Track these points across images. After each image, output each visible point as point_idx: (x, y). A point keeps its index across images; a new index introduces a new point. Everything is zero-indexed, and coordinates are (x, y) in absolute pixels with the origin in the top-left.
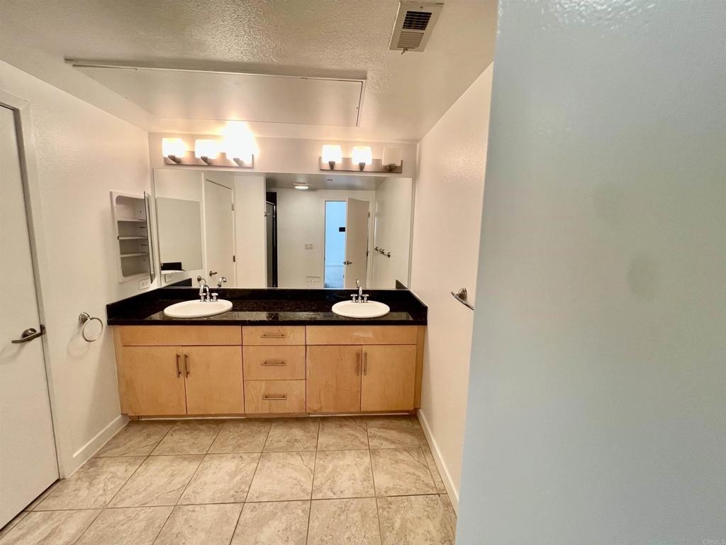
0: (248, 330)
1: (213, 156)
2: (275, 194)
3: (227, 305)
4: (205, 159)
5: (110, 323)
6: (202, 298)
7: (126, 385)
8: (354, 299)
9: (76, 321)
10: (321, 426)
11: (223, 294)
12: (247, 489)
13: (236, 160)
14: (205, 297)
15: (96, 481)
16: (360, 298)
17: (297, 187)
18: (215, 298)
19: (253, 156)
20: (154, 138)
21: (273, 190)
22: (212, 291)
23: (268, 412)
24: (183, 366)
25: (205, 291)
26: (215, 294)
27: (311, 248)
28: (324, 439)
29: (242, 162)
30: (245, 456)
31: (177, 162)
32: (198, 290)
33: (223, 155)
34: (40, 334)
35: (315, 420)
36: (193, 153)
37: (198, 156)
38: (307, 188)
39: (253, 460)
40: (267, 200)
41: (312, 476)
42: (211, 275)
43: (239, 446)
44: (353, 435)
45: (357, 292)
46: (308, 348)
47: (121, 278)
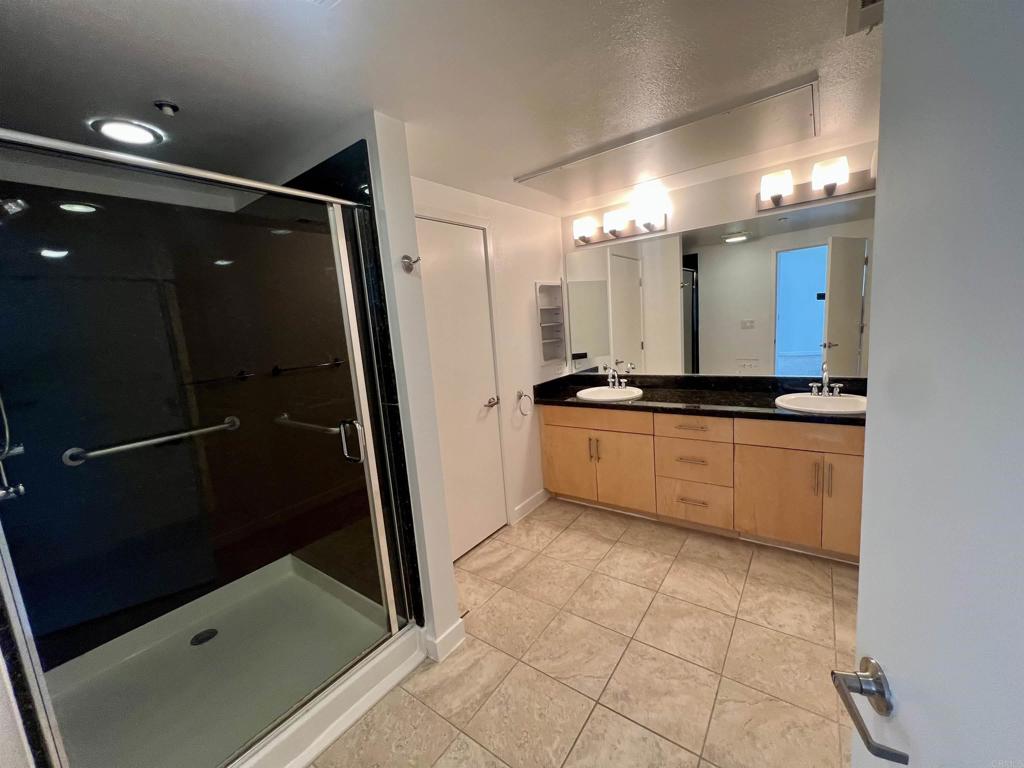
0: (660, 417)
1: (622, 227)
2: (695, 257)
3: (637, 392)
4: (613, 233)
5: (536, 402)
6: (611, 384)
7: (547, 460)
8: (815, 390)
9: (515, 396)
10: (756, 553)
11: (632, 381)
12: (660, 582)
13: (648, 226)
14: (614, 384)
15: (531, 533)
16: (826, 389)
17: (727, 241)
18: (623, 385)
19: (666, 216)
20: (566, 222)
21: (693, 252)
22: (620, 377)
23: (683, 518)
24: (595, 451)
25: (614, 377)
26: (623, 381)
27: (752, 327)
28: (757, 567)
29: (653, 226)
30: (658, 555)
31: (586, 241)
32: (606, 377)
33: (633, 223)
34: (497, 403)
35: (747, 544)
36: (602, 229)
37: (606, 231)
38: (744, 238)
39: (666, 560)
40: (684, 266)
41: (739, 597)
42: (617, 363)
43: (651, 544)
44: (807, 576)
45: (819, 380)
46: (737, 446)
47: (543, 362)
